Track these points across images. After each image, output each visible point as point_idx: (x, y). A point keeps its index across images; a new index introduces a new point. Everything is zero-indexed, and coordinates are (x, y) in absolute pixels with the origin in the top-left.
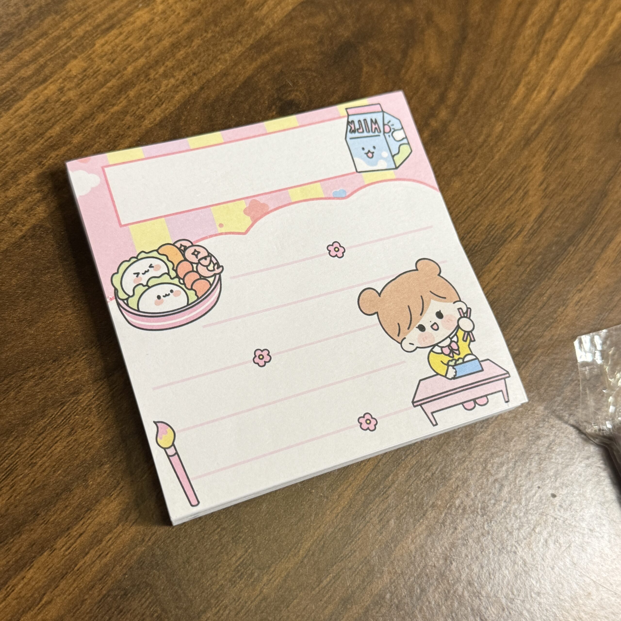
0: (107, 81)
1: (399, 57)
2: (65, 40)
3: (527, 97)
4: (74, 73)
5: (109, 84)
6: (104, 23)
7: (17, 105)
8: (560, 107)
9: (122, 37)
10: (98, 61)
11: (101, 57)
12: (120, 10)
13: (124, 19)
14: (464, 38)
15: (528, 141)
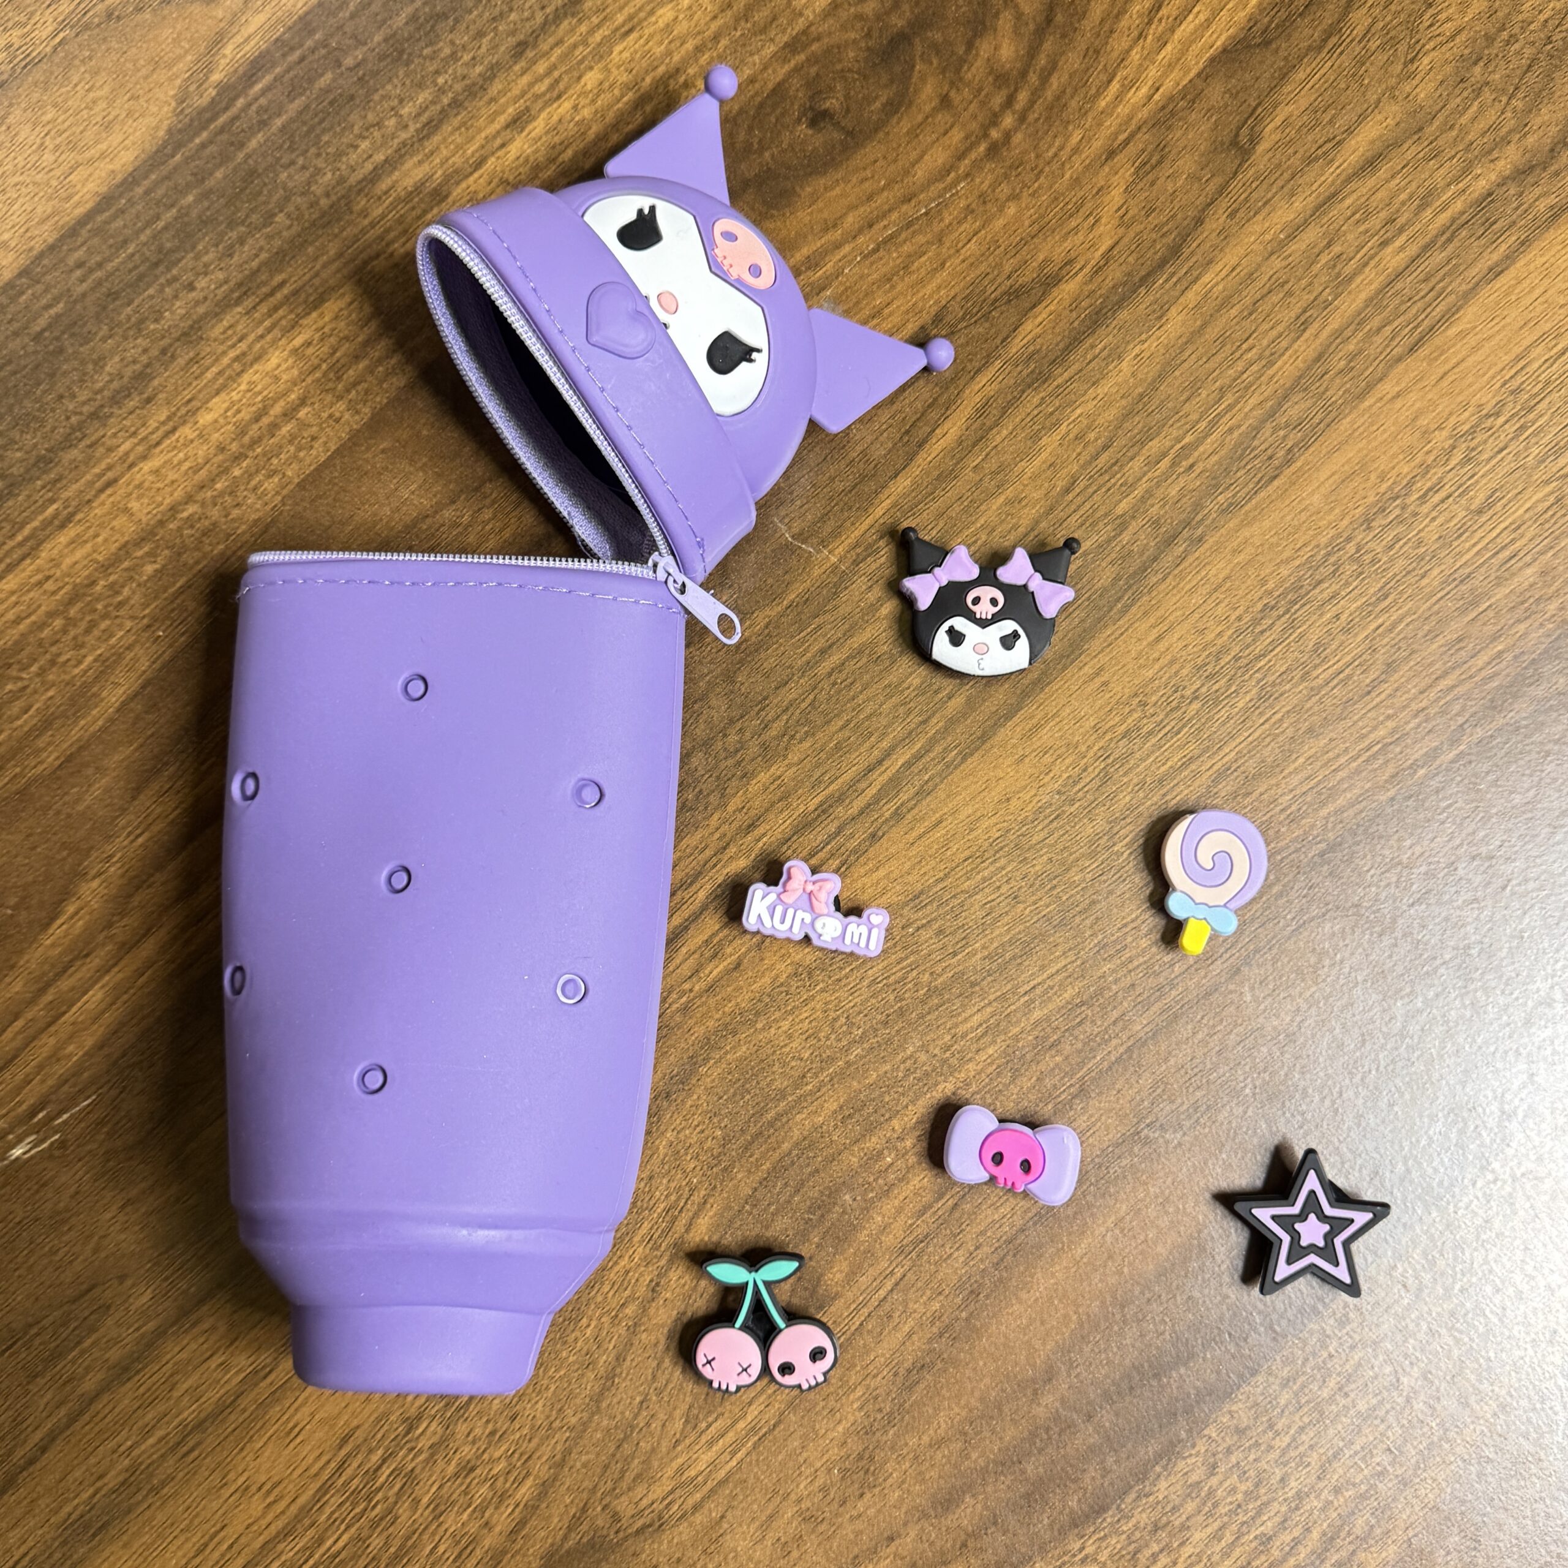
0: (622, 96)
1: (961, 50)
2: (581, 48)
3: (1119, 98)
4: (589, 87)
5: (625, 99)
6: (623, 26)
7: (530, 127)
8: (1163, 108)
9: (642, 41)
10: (615, 72)
11: (618, 67)
12: (640, 9)
13: (645, 19)
14: (1049, 21)
15: (1111, 154)
